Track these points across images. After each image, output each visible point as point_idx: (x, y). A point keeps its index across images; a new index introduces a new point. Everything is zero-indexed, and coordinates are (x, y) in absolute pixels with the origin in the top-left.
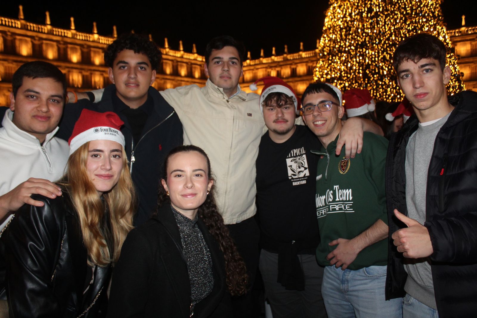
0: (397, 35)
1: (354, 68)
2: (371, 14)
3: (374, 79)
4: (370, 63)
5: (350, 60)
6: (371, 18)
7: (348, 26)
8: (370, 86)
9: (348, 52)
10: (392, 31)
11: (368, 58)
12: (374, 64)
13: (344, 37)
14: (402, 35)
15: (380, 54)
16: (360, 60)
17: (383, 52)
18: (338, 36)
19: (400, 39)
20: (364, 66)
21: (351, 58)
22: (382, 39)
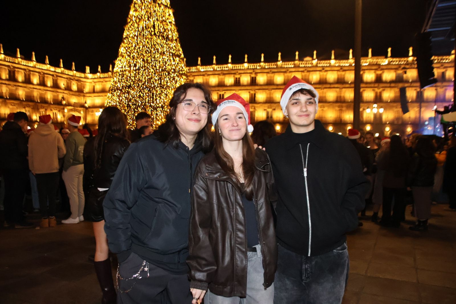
0: (149, 82)
1: (123, 100)
2: (136, 68)
3: (133, 108)
4: (132, 98)
5: (122, 95)
6: (136, 70)
7: (123, 74)
8: (131, 112)
9: (121, 90)
10: (146, 80)
11: (131, 95)
12: (134, 99)
13: (120, 81)
14: (152, 83)
15: (138, 93)
16: (126, 95)
17: (139, 92)
18: (118, 79)
19: (150, 85)
20: (129, 100)
21: (122, 94)
22: (140, 84)
